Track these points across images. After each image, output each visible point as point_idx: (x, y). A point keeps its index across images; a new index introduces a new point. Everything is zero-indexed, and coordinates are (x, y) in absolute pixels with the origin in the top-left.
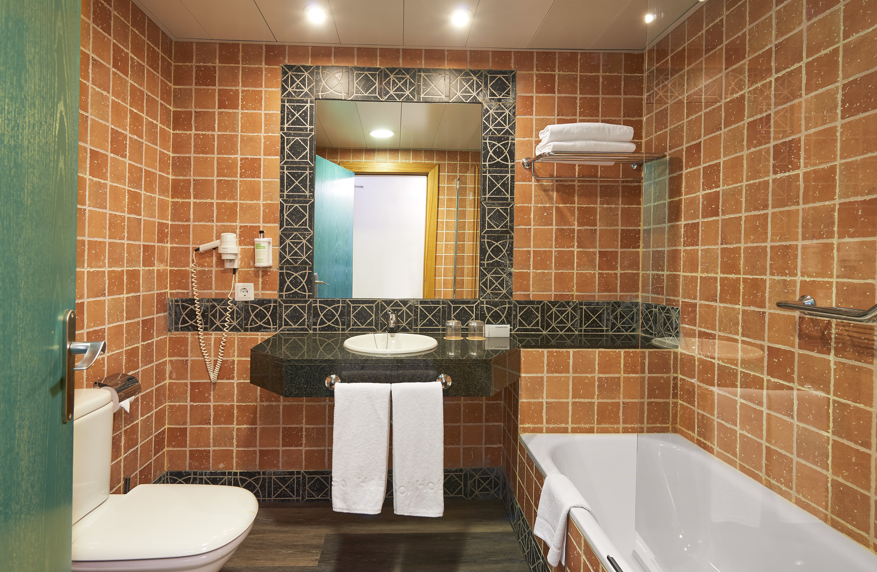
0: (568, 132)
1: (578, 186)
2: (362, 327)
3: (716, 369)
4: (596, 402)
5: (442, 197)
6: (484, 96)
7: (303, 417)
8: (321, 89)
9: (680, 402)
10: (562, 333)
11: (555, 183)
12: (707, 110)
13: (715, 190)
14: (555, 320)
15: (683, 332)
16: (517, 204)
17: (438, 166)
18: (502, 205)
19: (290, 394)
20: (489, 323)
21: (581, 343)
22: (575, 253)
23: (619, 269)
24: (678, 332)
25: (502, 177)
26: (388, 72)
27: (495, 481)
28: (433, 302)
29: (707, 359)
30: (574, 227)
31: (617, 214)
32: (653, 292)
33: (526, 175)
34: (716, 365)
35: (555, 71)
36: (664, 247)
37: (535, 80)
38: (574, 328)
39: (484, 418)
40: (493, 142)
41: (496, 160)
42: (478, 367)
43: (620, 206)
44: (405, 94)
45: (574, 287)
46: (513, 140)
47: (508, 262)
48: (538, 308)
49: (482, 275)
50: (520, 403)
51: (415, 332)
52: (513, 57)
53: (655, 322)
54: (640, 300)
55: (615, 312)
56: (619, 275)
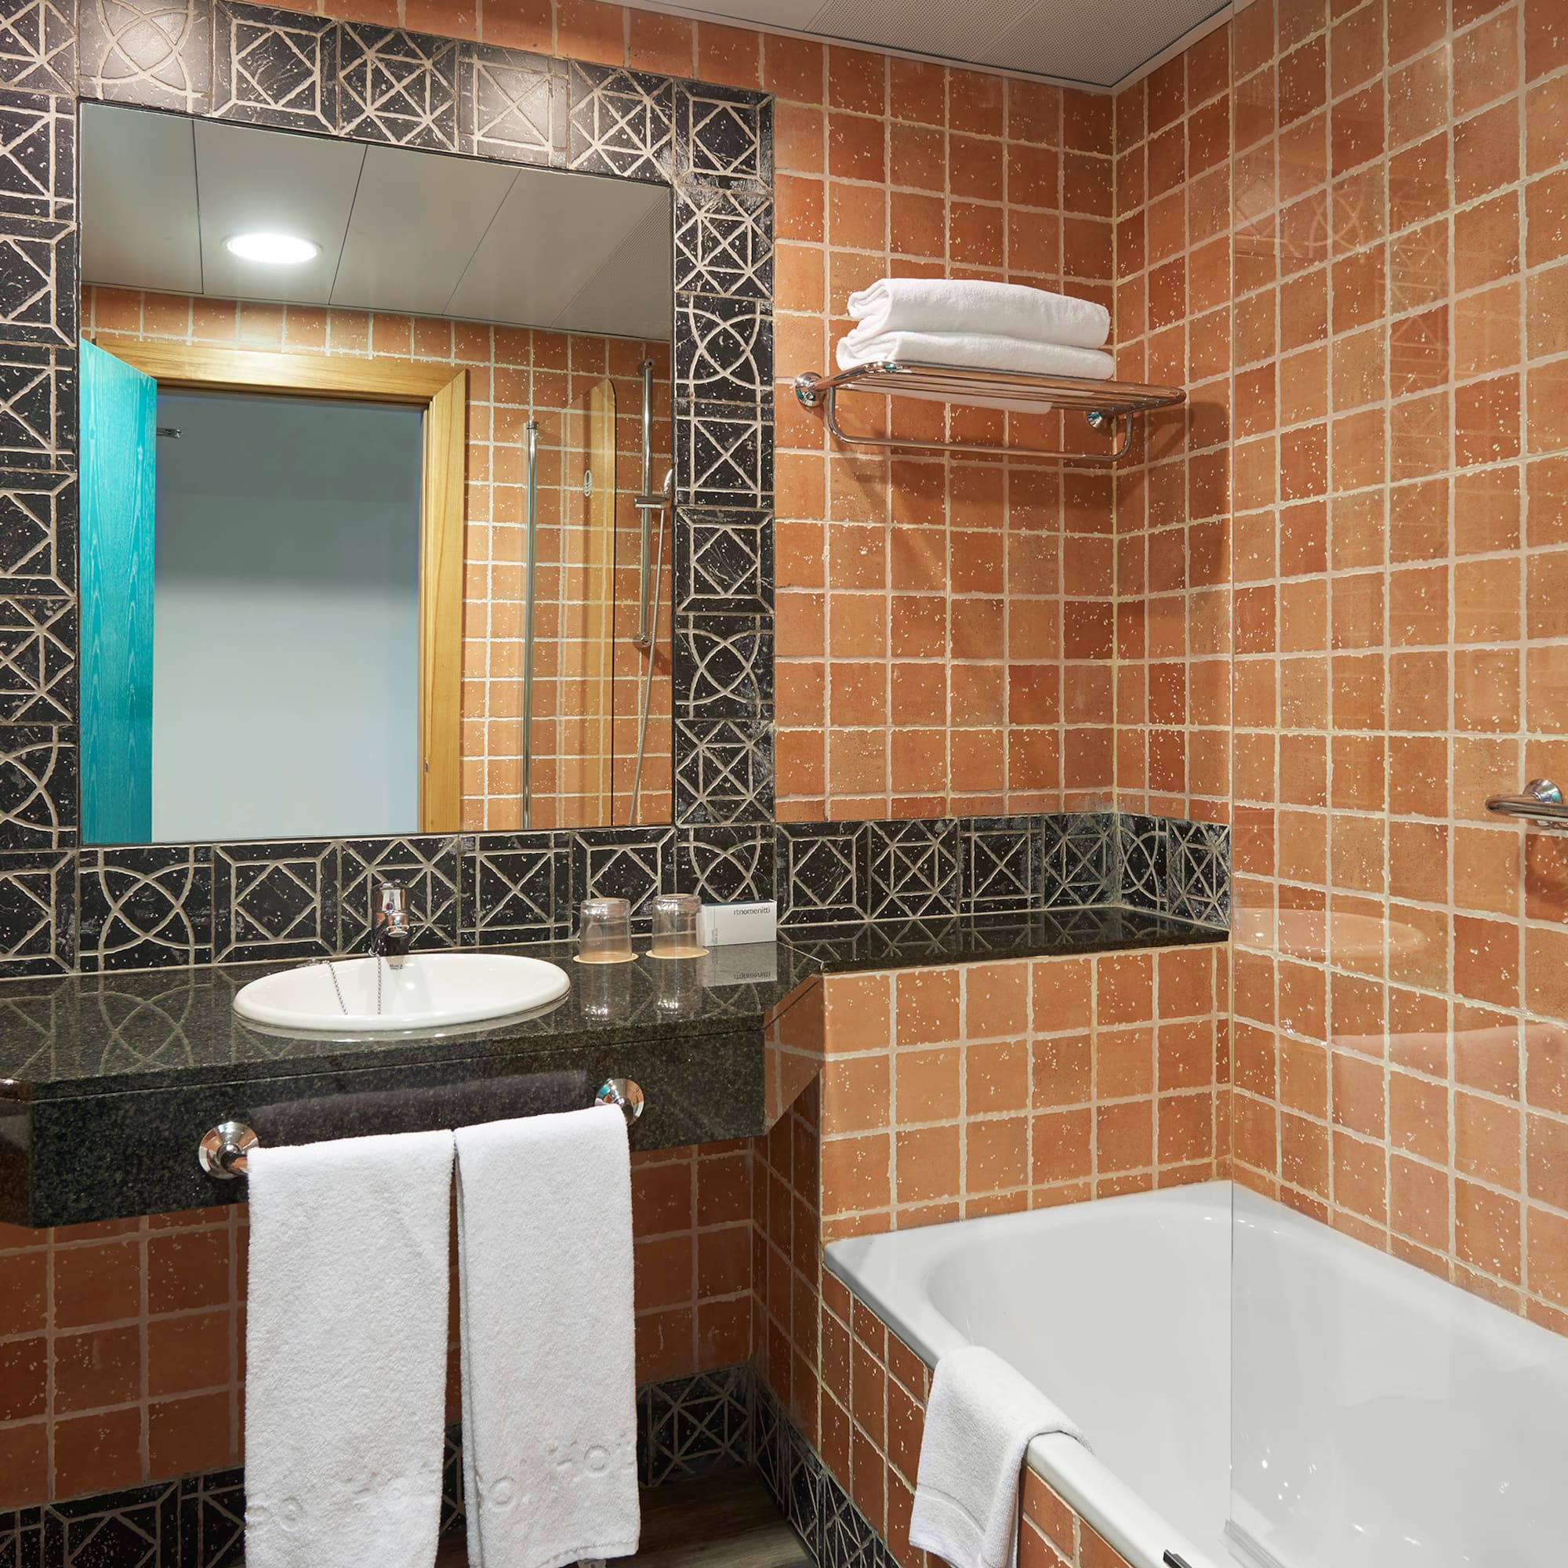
0: (941, 305)
1: (952, 470)
2: (273, 941)
3: (1328, 988)
4: (1030, 1118)
5: (479, 483)
6: (679, 162)
7: (44, 1299)
8: (101, 64)
9: (1237, 1090)
10: (917, 917)
11: (892, 458)
12: (1290, 279)
13: (1313, 499)
14: (898, 879)
15: (1242, 895)
16: (784, 519)
17: (462, 375)
18: (739, 518)
19: (56, 1215)
20: (707, 900)
21: (967, 943)
22: (949, 672)
23: (1062, 719)
24: (1225, 894)
25: (738, 431)
26: (357, 39)
27: (733, 1411)
28: (524, 842)
29: (1303, 962)
30: (941, 594)
31: (1055, 558)
32: (1155, 784)
33: (807, 425)
34: (1328, 979)
35: (882, 113)
36: (1183, 654)
37: (827, 134)
38: (948, 899)
39: (694, 1213)
40: (708, 315)
41: (716, 372)
42: (724, 1045)
43: (1063, 534)
44: (418, 124)
45: (945, 776)
46: (767, 312)
47: (759, 702)
48: (848, 844)
49: (682, 745)
50: (822, 1148)
51: (467, 945)
52: (762, 50)
53: (1161, 868)
54: (1115, 810)
55: (1053, 846)
56: (1062, 736)
